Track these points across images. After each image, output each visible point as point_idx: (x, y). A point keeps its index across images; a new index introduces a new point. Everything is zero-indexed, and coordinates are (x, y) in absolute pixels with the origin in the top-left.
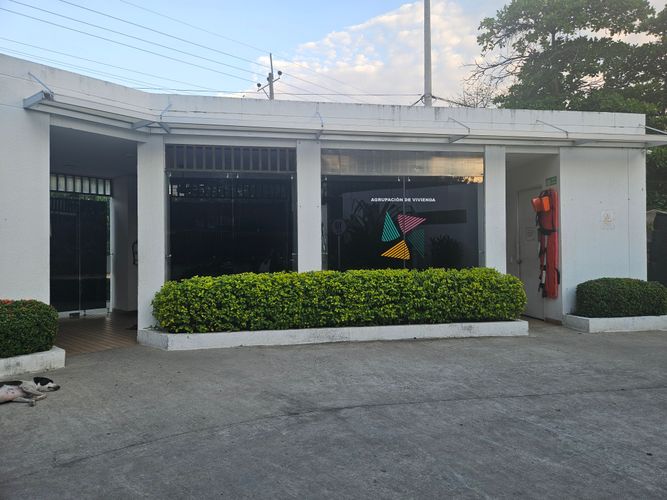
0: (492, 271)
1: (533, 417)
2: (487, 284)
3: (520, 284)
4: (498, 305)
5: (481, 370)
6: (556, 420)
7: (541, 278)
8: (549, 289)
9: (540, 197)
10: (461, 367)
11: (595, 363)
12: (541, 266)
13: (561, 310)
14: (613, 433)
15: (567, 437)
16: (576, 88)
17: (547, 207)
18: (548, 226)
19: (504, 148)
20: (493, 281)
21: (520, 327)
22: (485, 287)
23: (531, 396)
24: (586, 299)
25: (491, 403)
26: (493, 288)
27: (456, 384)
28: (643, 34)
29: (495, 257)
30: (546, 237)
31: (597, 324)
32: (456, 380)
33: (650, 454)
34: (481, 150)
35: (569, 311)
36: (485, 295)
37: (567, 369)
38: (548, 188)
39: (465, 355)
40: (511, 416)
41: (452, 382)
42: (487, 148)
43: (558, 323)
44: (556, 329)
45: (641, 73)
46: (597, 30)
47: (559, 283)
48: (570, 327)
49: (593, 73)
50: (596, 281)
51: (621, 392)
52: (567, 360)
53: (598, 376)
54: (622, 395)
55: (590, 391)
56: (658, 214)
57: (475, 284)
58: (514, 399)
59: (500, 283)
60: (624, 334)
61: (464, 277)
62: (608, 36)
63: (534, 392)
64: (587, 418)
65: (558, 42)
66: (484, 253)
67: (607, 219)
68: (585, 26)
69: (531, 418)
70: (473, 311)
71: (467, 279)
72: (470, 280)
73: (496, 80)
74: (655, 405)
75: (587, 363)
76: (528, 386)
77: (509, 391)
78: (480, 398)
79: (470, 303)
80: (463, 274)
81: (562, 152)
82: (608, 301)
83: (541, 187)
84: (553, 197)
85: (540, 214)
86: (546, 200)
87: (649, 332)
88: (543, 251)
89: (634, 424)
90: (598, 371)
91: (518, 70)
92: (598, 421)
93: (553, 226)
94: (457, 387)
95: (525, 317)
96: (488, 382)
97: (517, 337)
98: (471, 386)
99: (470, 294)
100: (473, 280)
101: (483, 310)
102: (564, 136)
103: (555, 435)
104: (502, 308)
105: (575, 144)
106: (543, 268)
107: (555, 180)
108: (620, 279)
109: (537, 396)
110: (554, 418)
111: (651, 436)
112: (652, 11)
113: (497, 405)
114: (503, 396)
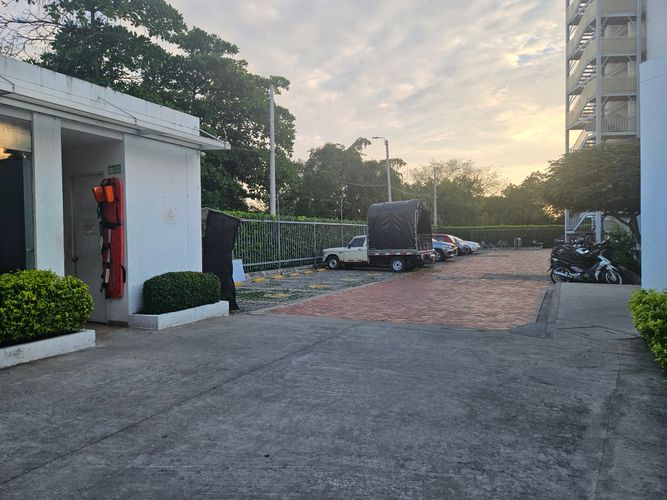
0: (48, 275)
1: (140, 457)
2: (44, 292)
3: (85, 287)
4: (59, 317)
5: (50, 412)
6: (167, 452)
7: (103, 276)
8: (113, 289)
9: (103, 186)
10: (19, 415)
11: (178, 364)
12: (104, 263)
13: (127, 309)
14: (227, 444)
15: (189, 470)
16: (116, 77)
17: (111, 198)
18: (112, 220)
19: (58, 122)
20: (52, 288)
21: (86, 338)
22: (39, 295)
23: (129, 428)
24: (155, 296)
25: (80, 458)
26: (52, 296)
27: (18, 445)
28: (176, 46)
29: (49, 255)
30: (110, 231)
31: (166, 320)
32: (16, 439)
33: (267, 456)
34: (27, 117)
35: (135, 310)
36: (41, 306)
37: (154, 379)
38: (111, 177)
39: (19, 395)
40: (115, 469)
41: (10, 444)
42: (35, 116)
43: (123, 325)
44: (122, 332)
45: (174, 81)
46: (137, 26)
47: (124, 281)
48: (139, 328)
49: (133, 68)
50: (163, 276)
51: (213, 391)
52: (149, 368)
53: (186, 379)
54: (215, 394)
55: (186, 399)
56: (210, 212)
57: (26, 293)
58: (110, 441)
59: (61, 289)
60: (189, 326)
61: (9, 285)
62: (147, 36)
63: (130, 422)
64: (197, 434)
65: (96, 23)
66: (33, 250)
67: (170, 215)
68: (125, 17)
69: (139, 461)
70: (23, 330)
71: (13, 287)
72: (18, 289)
73: (24, 40)
74: (245, 397)
75: (170, 366)
76: (120, 415)
77: (99, 432)
78: (62, 457)
79: (18, 319)
80: (7, 281)
81: (127, 139)
82: (174, 296)
83: (102, 174)
84: (117, 187)
85: (103, 205)
86: (109, 190)
87: (207, 319)
88: (106, 247)
89: (240, 425)
90: (184, 373)
91: (53, 38)
92: (208, 435)
93: (118, 219)
94: (21, 451)
95: (91, 324)
96: (66, 425)
97: (82, 351)
98: (43, 441)
99: (18, 307)
100: (22, 288)
101: (37, 326)
102: (132, 121)
103: (174, 473)
104: (64, 318)
105: (139, 133)
106: (106, 265)
107: (119, 168)
108: (183, 273)
109: (133, 425)
110: (164, 448)
111: (258, 433)
112: (185, 27)
113: (90, 458)
114: (93, 441)
